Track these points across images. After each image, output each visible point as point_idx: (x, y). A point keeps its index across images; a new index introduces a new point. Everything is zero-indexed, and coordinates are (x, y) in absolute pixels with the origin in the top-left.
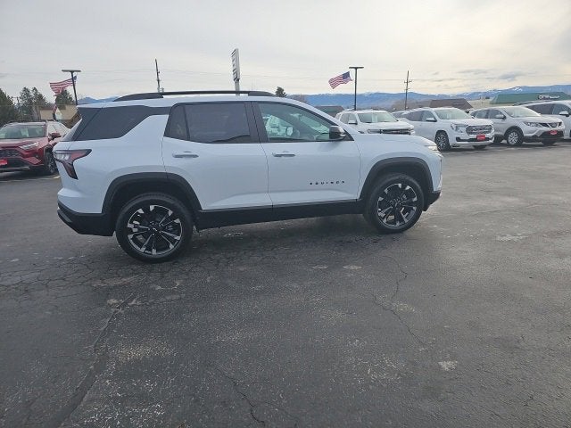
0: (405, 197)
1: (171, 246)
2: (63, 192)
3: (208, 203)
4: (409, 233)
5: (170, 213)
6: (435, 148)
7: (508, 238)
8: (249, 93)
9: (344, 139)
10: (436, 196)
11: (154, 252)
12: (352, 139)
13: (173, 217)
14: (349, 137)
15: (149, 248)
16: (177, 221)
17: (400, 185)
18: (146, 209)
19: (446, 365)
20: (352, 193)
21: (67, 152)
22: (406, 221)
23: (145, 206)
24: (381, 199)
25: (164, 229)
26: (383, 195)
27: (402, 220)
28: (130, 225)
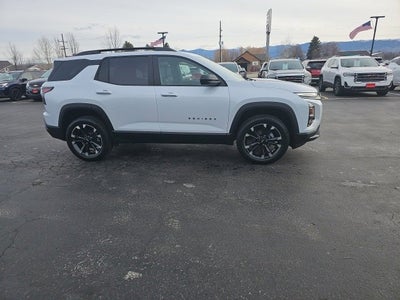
0: (272, 135)
1: (97, 152)
5: (95, 130)
9: (218, 85)
11: (87, 154)
12: (226, 85)
13: (97, 133)
14: (222, 83)
15: (84, 151)
16: (99, 136)
17: (265, 125)
18: (81, 127)
22: (270, 155)
23: (80, 124)
24: (247, 135)
25: (92, 140)
26: (250, 132)
27: (267, 155)
28: (73, 136)
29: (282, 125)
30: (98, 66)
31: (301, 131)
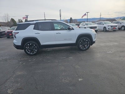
0: (86, 42)
1: (35, 52)
2: (14, 41)
3: (42, 43)
4: (87, 51)
5: (34, 45)
6: (95, 31)
7: (110, 52)
8: (52, 20)
9: (72, 30)
10: (94, 42)
11: (31, 53)
12: (74, 30)
13: (35, 46)
14: (73, 29)
16: (36, 47)
17: (85, 40)
18: (30, 44)
19: (80, 80)
20: (74, 41)
21: (14, 33)
25: (33, 48)
26: (81, 42)
27: (85, 48)
28: (26, 48)
29: (89, 39)
30: (34, 25)
31: (93, 41)
